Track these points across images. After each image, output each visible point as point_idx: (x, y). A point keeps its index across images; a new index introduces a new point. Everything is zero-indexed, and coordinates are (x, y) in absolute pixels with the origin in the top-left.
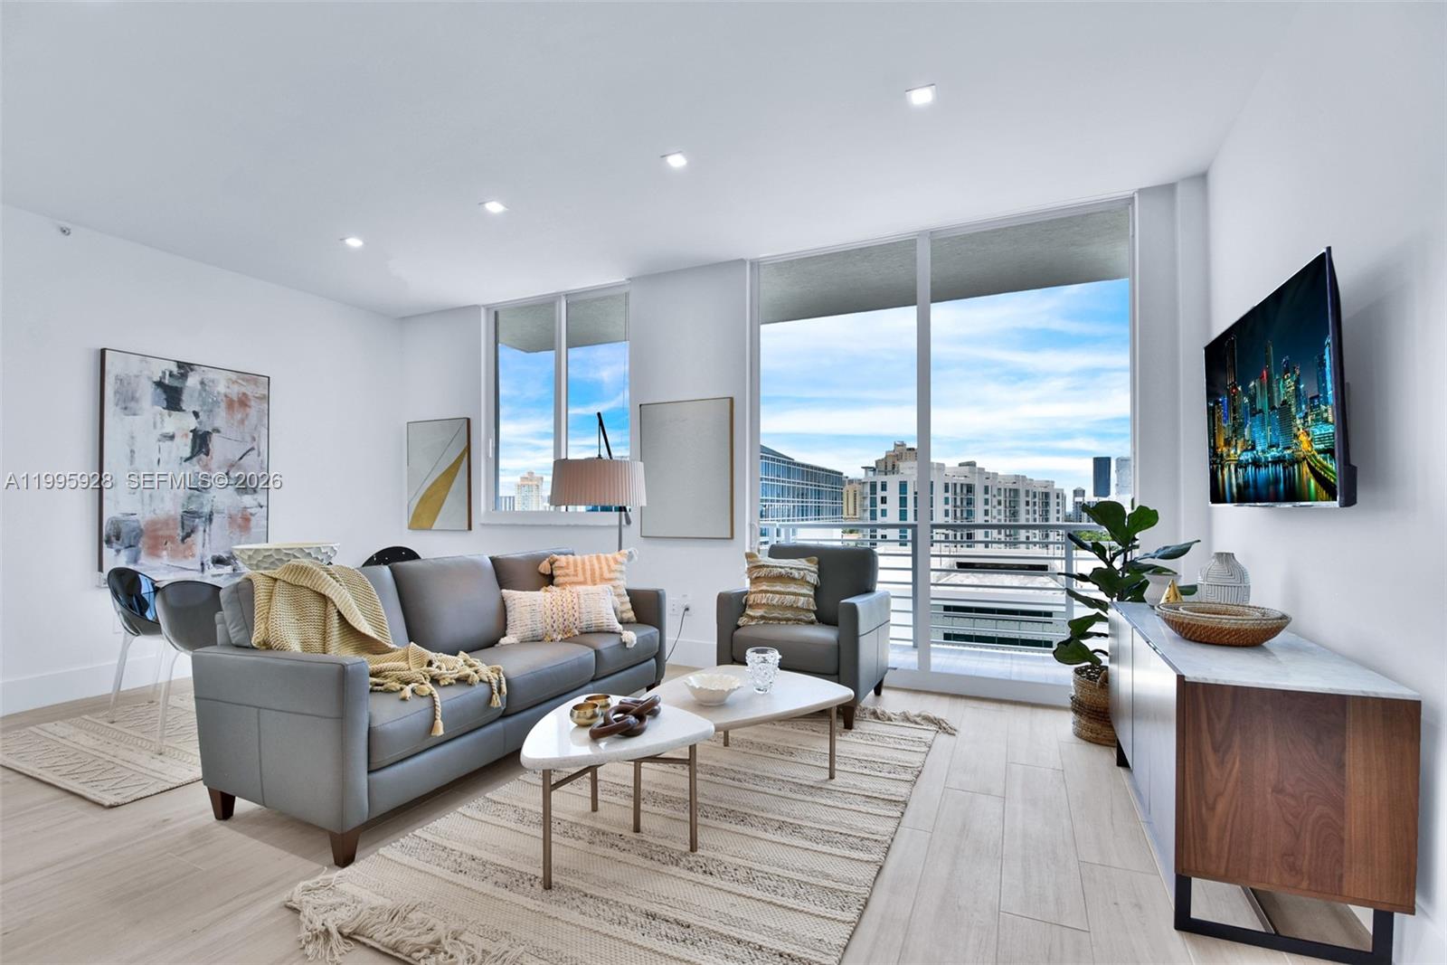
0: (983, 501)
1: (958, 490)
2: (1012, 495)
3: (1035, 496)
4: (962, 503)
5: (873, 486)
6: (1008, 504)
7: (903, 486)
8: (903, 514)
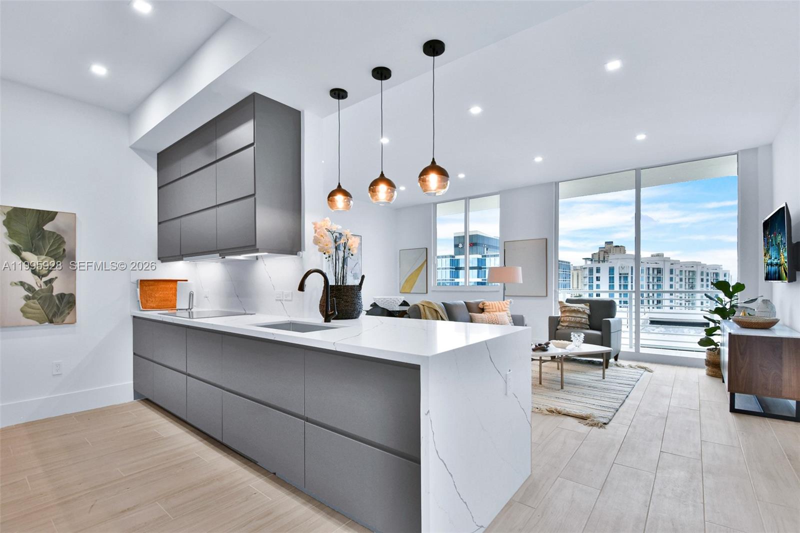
0: (669, 279)
1: (651, 272)
2: (691, 274)
3: (708, 275)
4: (653, 280)
5: (591, 270)
6: (687, 281)
7: (611, 270)
8: (611, 287)
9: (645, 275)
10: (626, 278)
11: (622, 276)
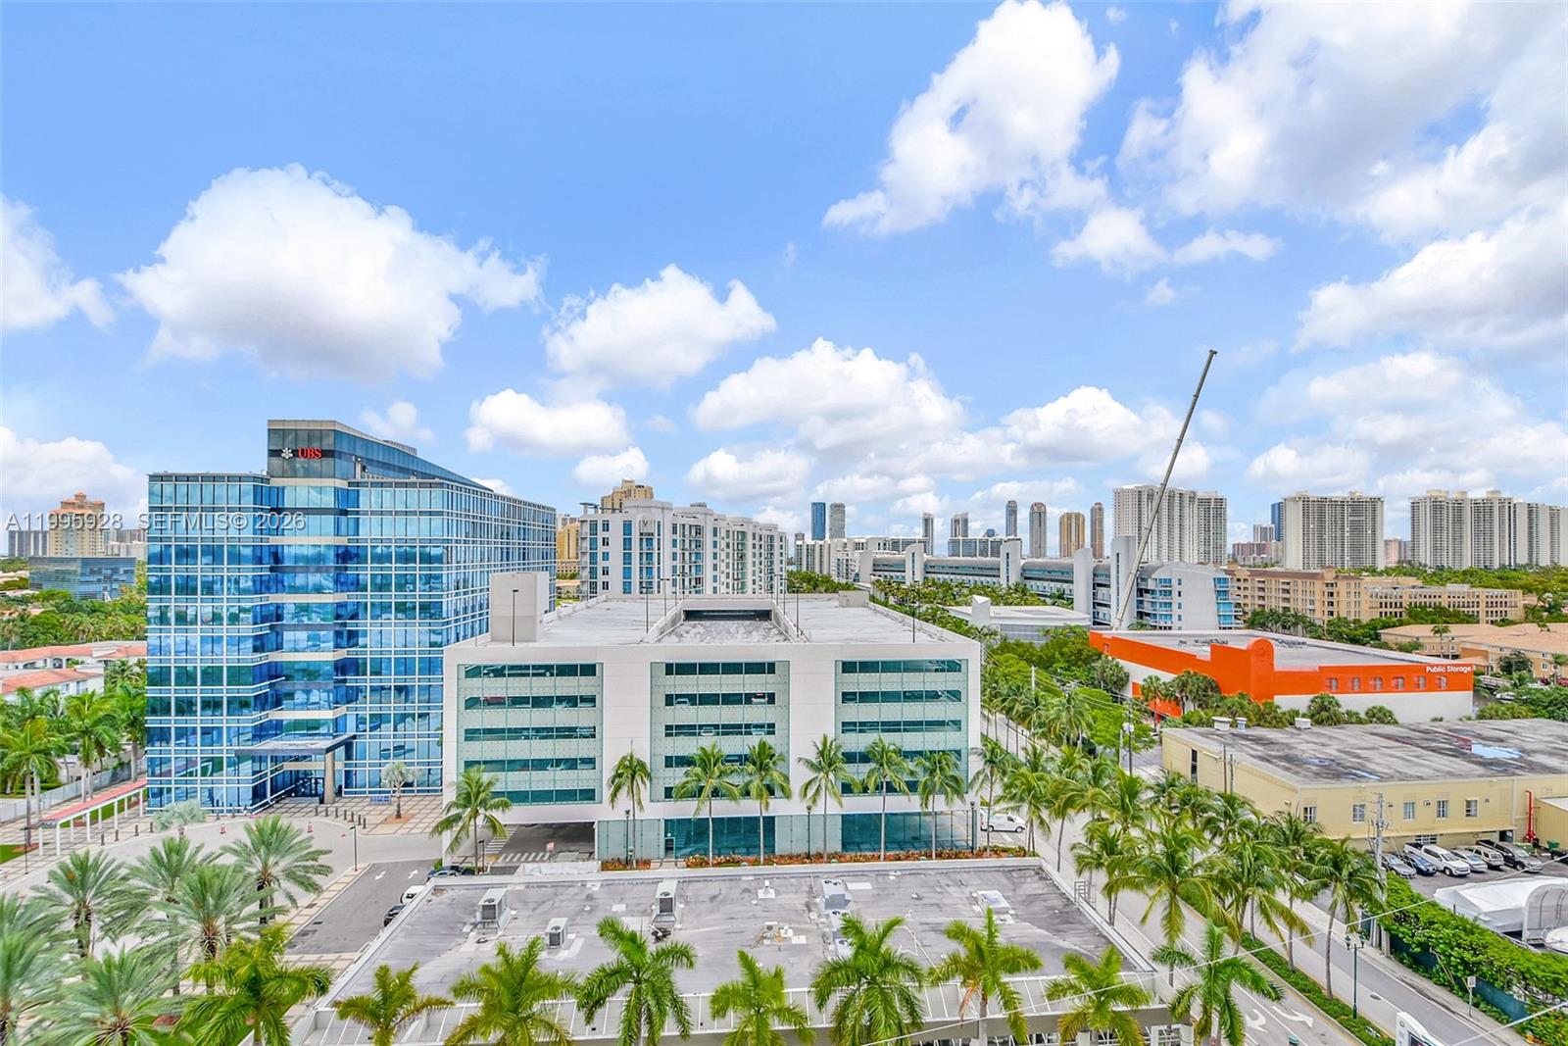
0: (712, 544)
1: (687, 533)
2: (740, 537)
3: (761, 539)
4: (690, 545)
5: (594, 525)
6: (736, 547)
7: (627, 527)
8: (627, 558)
9: (678, 537)
10: (650, 541)
11: (644, 537)
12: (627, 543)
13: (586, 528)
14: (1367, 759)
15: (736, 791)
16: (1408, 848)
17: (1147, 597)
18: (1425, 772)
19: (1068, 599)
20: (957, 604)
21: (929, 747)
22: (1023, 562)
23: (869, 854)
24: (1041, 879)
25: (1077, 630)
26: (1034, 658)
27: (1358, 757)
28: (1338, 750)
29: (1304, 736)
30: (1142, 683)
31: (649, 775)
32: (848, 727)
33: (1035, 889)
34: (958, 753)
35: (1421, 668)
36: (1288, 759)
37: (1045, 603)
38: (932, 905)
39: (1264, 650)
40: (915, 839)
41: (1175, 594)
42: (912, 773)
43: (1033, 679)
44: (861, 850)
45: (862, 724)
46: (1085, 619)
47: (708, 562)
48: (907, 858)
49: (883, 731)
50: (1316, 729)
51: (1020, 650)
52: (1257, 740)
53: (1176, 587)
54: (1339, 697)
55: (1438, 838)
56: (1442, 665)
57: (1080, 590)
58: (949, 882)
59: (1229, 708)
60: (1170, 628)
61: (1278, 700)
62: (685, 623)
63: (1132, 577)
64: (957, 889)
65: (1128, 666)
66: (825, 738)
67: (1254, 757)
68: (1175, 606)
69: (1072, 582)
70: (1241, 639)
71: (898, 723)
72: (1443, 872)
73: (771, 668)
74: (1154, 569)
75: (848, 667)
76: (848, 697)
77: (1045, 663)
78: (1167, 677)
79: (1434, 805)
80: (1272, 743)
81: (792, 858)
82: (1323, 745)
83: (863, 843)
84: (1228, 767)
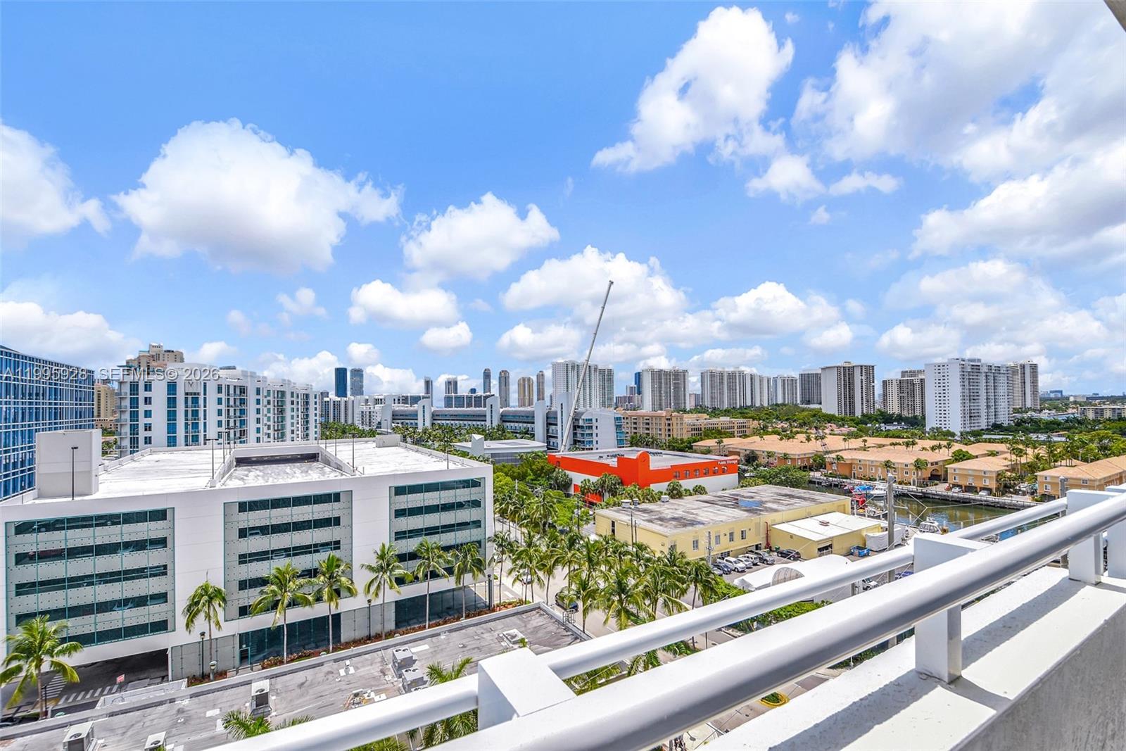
0: (255, 401)
1: (232, 391)
2: (279, 396)
3: (298, 397)
4: (235, 403)
5: (134, 387)
6: (276, 404)
7: (172, 387)
8: (172, 415)
9: (223, 396)
10: (195, 401)
11: (190, 397)
12: (172, 402)
13: (127, 389)
14: (696, 514)
15: (310, 598)
16: (719, 560)
17: (579, 431)
18: (723, 518)
19: (531, 434)
20: (460, 441)
21: (459, 542)
22: (501, 410)
23: (416, 626)
24: (541, 615)
25: (540, 454)
26: (515, 474)
27: (693, 514)
28: (683, 511)
29: (667, 505)
30: (580, 484)
31: (224, 600)
32: (400, 535)
33: (537, 623)
34: (479, 542)
35: (715, 463)
36: (661, 519)
37: (517, 438)
38: (474, 649)
39: (644, 457)
40: (449, 608)
41: (594, 428)
42: (449, 562)
43: (516, 488)
44: (410, 625)
45: (410, 532)
46: (543, 446)
47: (251, 416)
48: (445, 623)
49: (426, 535)
50: (671, 501)
51: (506, 469)
52: (645, 511)
53: (594, 424)
54: (681, 482)
55: (731, 553)
56: (725, 461)
57: (539, 427)
58: (482, 631)
59: (629, 494)
60: (592, 449)
61: (652, 486)
62: (238, 468)
63: (570, 419)
64: (489, 634)
65: (571, 474)
66: (384, 545)
67: (643, 520)
68: (594, 435)
69: (533, 423)
70: (633, 454)
71: (437, 528)
72: (734, 570)
73: (336, 497)
74: (582, 414)
75: (400, 491)
76: (400, 513)
77: (522, 477)
78: (594, 479)
79: (728, 535)
80: (652, 512)
81: (357, 642)
82: (676, 509)
83: (410, 619)
84: (634, 528)
